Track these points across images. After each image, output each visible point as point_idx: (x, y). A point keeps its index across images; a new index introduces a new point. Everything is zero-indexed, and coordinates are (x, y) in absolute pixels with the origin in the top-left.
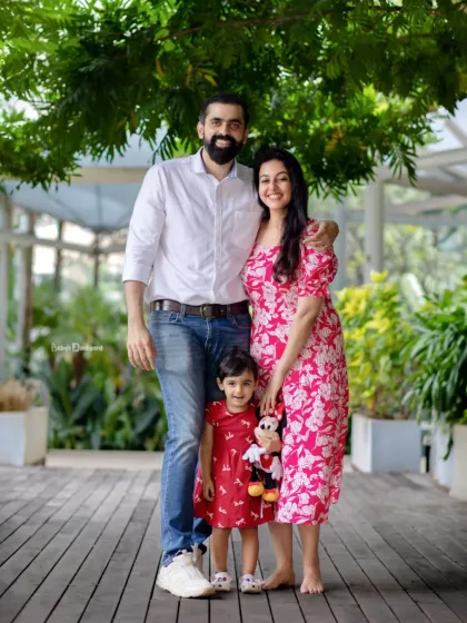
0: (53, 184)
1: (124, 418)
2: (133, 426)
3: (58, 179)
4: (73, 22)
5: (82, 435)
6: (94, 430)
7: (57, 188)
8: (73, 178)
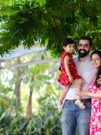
0: (5, 55)
1: (16, 126)
2: (19, 128)
3: (6, 53)
4: (14, 6)
5: (3, 131)
6: (6, 129)
7: (6, 56)
8: (11, 53)
